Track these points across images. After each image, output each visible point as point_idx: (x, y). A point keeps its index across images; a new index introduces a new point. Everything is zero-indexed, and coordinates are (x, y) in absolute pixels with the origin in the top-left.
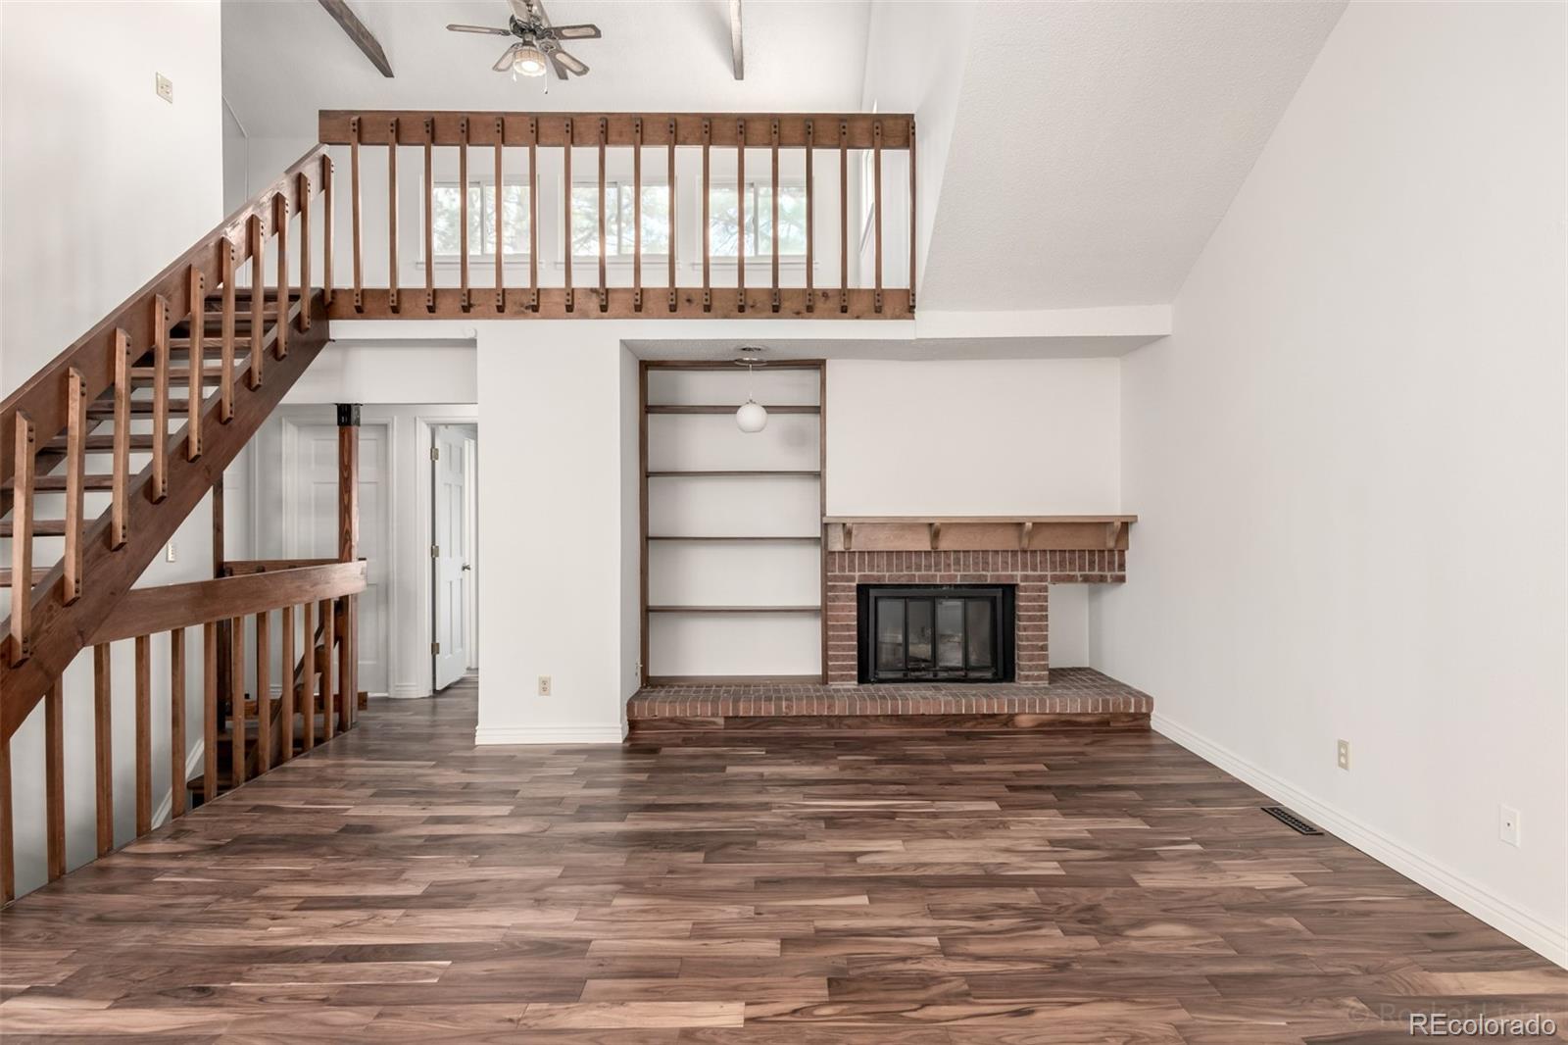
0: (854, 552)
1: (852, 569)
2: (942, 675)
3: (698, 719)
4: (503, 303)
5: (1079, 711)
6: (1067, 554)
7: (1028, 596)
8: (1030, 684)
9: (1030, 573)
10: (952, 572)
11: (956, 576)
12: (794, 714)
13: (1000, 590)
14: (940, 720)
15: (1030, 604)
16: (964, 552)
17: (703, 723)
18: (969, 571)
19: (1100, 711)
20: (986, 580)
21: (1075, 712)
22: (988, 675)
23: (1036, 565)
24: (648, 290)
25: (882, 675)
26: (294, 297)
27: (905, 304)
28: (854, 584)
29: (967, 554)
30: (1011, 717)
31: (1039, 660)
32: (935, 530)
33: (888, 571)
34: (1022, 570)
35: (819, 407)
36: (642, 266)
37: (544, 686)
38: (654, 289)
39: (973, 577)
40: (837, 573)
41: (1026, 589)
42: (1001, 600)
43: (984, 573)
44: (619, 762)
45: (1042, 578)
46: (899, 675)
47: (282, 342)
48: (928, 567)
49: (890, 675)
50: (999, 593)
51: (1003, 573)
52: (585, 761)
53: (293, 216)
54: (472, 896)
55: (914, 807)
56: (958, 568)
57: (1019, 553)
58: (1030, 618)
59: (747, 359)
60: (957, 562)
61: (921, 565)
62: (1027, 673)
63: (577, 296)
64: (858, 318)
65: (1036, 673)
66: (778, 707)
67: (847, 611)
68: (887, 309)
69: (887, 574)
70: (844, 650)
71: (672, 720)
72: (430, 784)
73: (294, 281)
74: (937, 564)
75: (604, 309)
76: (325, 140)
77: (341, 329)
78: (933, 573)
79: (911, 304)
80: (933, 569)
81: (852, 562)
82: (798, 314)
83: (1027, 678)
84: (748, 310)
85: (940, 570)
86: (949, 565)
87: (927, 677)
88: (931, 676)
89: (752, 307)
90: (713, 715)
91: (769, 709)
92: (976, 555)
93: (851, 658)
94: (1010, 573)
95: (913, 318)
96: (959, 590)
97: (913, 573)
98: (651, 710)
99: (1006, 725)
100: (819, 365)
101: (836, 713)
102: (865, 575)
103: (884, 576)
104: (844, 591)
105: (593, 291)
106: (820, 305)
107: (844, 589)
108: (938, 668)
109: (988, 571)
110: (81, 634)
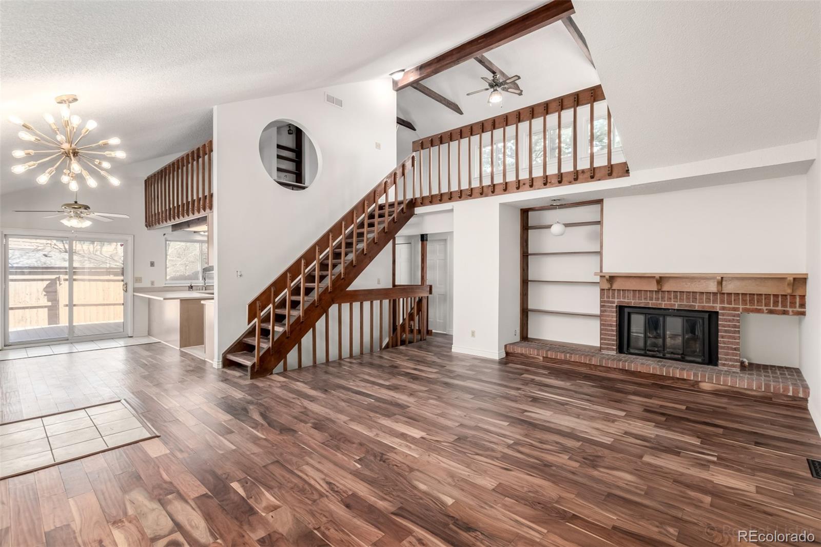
0: (615, 290)
1: (613, 297)
2: (668, 356)
3: (531, 356)
4: (461, 195)
5: (746, 387)
6: (755, 296)
7: (725, 319)
8: (726, 368)
9: (726, 305)
10: (672, 302)
11: (675, 305)
12: (573, 360)
13: (707, 314)
14: (651, 376)
15: (726, 323)
16: (680, 292)
17: (533, 358)
18: (683, 302)
19: (763, 390)
20: (695, 308)
21: (743, 387)
22: (699, 360)
23: (731, 301)
24: (508, 182)
25: (632, 351)
26: (400, 203)
27: (624, 170)
28: (615, 305)
29: (682, 293)
30: (697, 383)
31: (733, 356)
32: (661, 280)
33: (633, 300)
34: (720, 304)
35: (600, 222)
36: (507, 173)
37: (473, 334)
38: (511, 182)
39: (686, 306)
40: (605, 299)
41: (723, 315)
42: (707, 320)
43: (693, 304)
44: (497, 366)
45: (737, 309)
46: (642, 352)
47: (395, 217)
48: (657, 299)
49: (637, 352)
50: (706, 316)
51: (707, 305)
52: (479, 362)
53: (400, 178)
54: (398, 389)
55: (581, 404)
56: (676, 300)
57: (719, 295)
58: (726, 331)
59: (555, 204)
60: (676, 297)
61: (653, 298)
62: (724, 362)
63: (484, 189)
64: (599, 180)
65: (730, 363)
66: (565, 356)
67: (613, 318)
68: (614, 174)
69: (633, 301)
70: (609, 336)
71: (522, 354)
72: (425, 359)
73: (400, 198)
74: (663, 298)
75: (493, 192)
76: (414, 151)
77: (418, 210)
78: (660, 302)
79: (627, 169)
80: (660, 300)
81: (613, 294)
82: (570, 183)
83: (724, 365)
84: (548, 184)
85: (665, 301)
86: (671, 299)
87: (658, 355)
88: (661, 355)
89: (550, 183)
90: (537, 355)
91: (561, 356)
92: (688, 294)
93: (613, 340)
94: (711, 305)
95: (629, 176)
96: (680, 312)
97: (648, 301)
98: (513, 349)
99: (693, 386)
100: (600, 202)
101: (593, 363)
102: (620, 301)
103: (631, 302)
104: (609, 308)
105: (489, 186)
106: (580, 177)
107: (609, 307)
108: (666, 352)
109: (696, 303)
110: (333, 300)
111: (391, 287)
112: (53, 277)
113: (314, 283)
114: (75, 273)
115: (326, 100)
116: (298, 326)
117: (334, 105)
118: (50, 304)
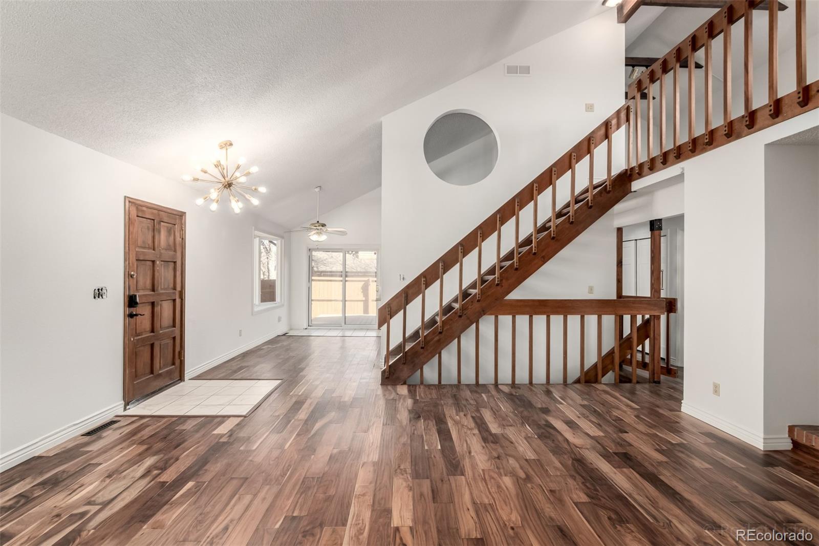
4: (694, 147)
24: (781, 98)
37: (716, 390)
63: (734, 125)
75: (749, 127)
77: (638, 184)
105: (743, 117)
110: (483, 311)
111: (615, 298)
112: (366, 279)
113: (476, 289)
114: (346, 276)
115: (506, 72)
116: (436, 336)
117: (518, 74)
118: (364, 299)
